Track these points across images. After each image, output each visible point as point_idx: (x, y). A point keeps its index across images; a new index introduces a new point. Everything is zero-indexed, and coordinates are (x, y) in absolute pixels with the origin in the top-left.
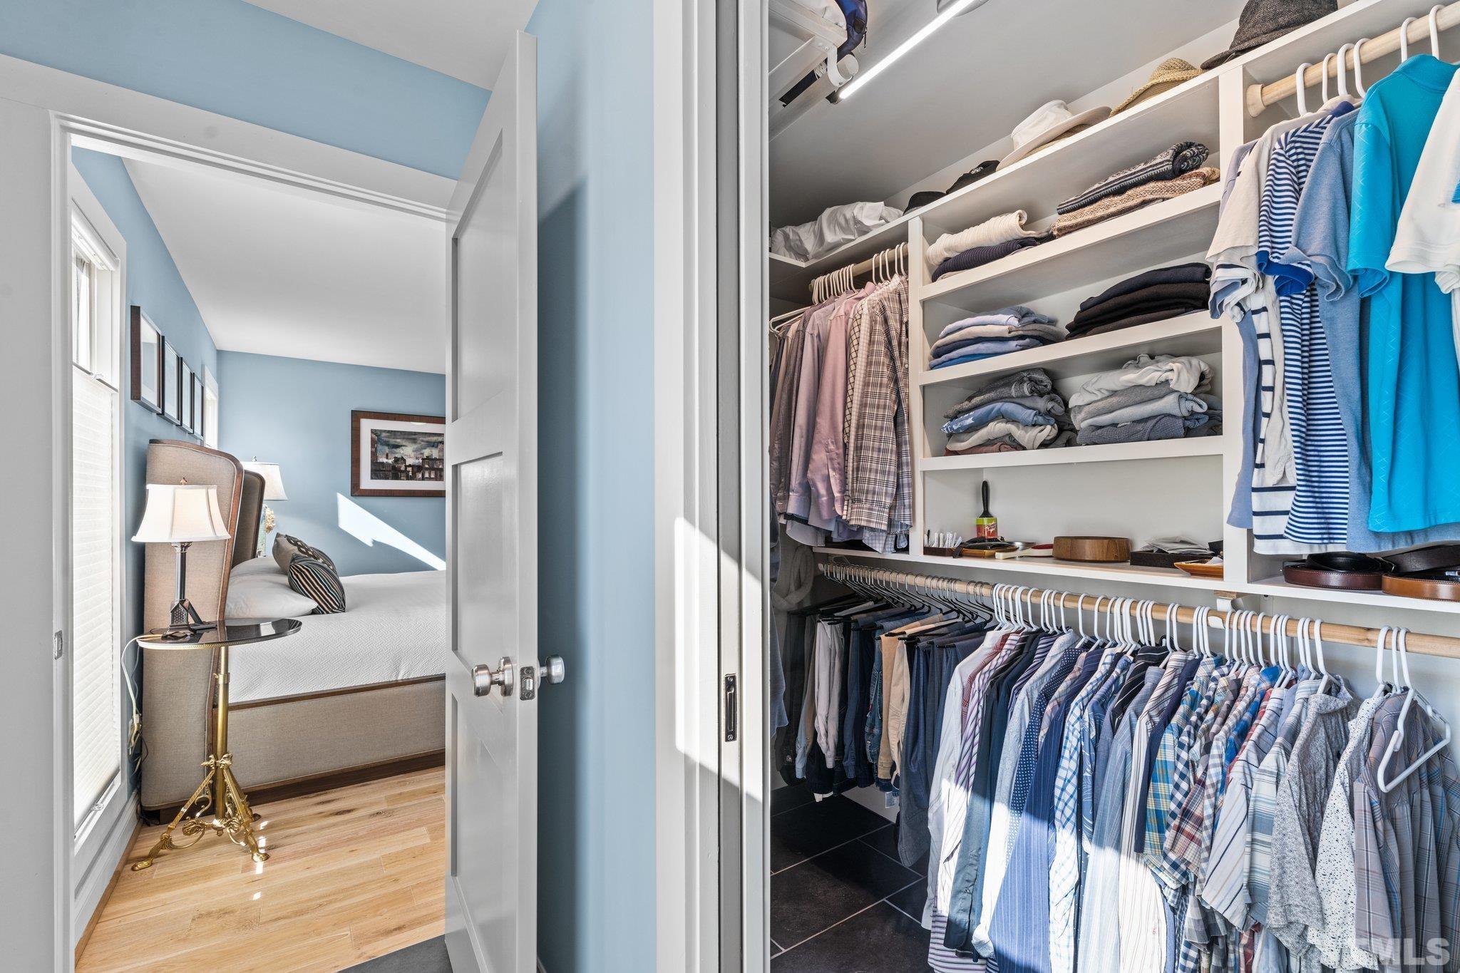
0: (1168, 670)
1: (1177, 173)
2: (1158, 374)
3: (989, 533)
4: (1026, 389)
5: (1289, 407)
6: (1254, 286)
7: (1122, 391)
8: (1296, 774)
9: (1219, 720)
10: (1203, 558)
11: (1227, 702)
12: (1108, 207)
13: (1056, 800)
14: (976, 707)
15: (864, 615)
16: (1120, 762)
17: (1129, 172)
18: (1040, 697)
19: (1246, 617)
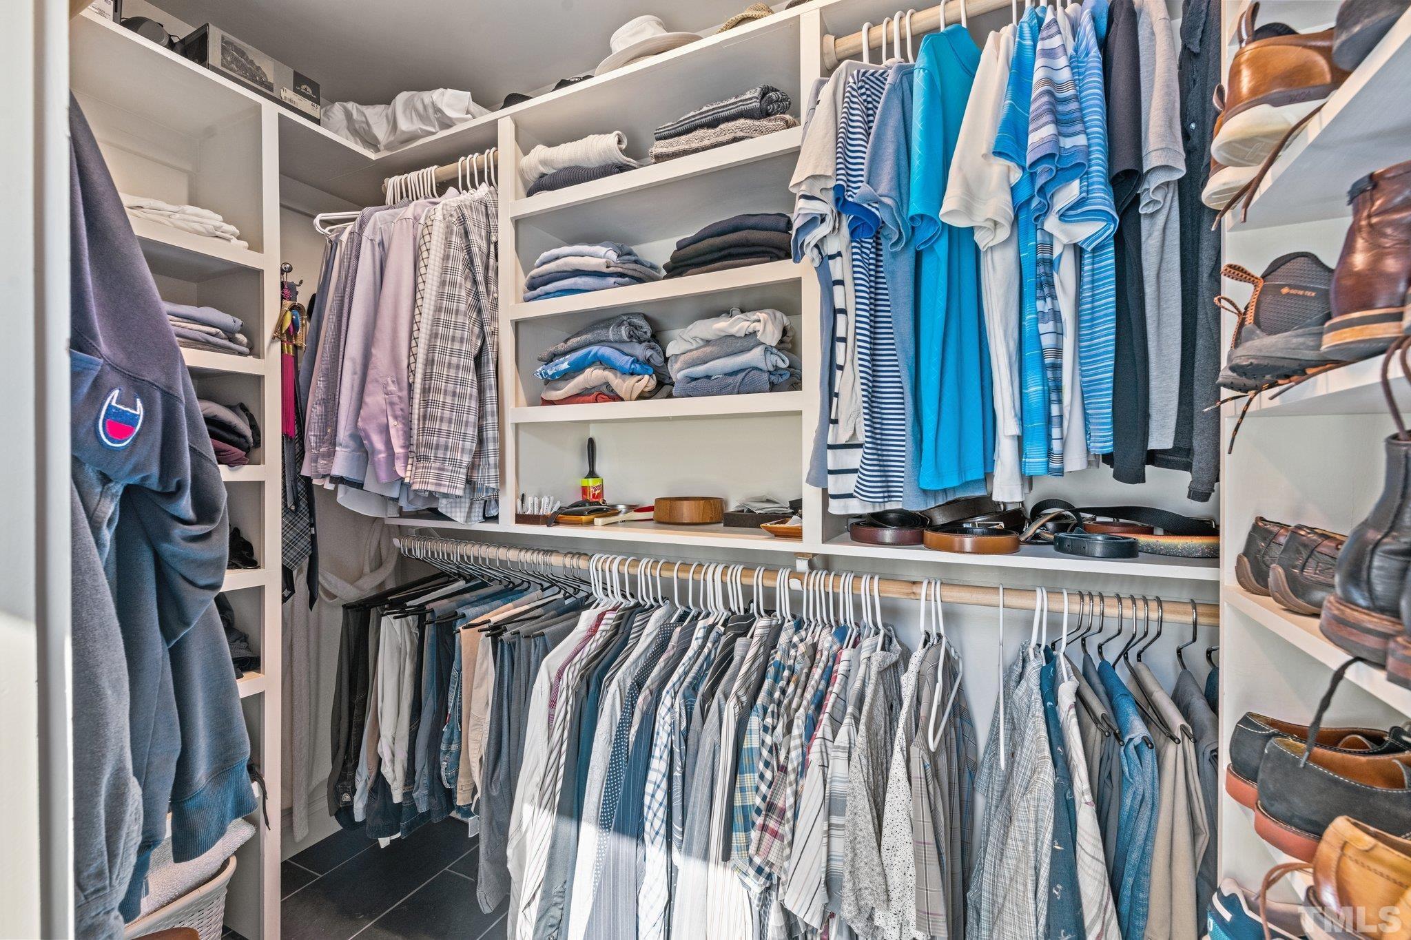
0: (756, 639)
1: (764, 114)
2: (747, 324)
3: (594, 495)
4: (624, 332)
5: (860, 359)
6: (830, 228)
7: (716, 340)
8: (865, 746)
9: (799, 691)
10: (783, 518)
11: (806, 670)
12: (702, 139)
13: (646, 809)
14: (563, 708)
15: (445, 601)
16: (708, 756)
17: (722, 104)
18: (631, 688)
19: (819, 577)
